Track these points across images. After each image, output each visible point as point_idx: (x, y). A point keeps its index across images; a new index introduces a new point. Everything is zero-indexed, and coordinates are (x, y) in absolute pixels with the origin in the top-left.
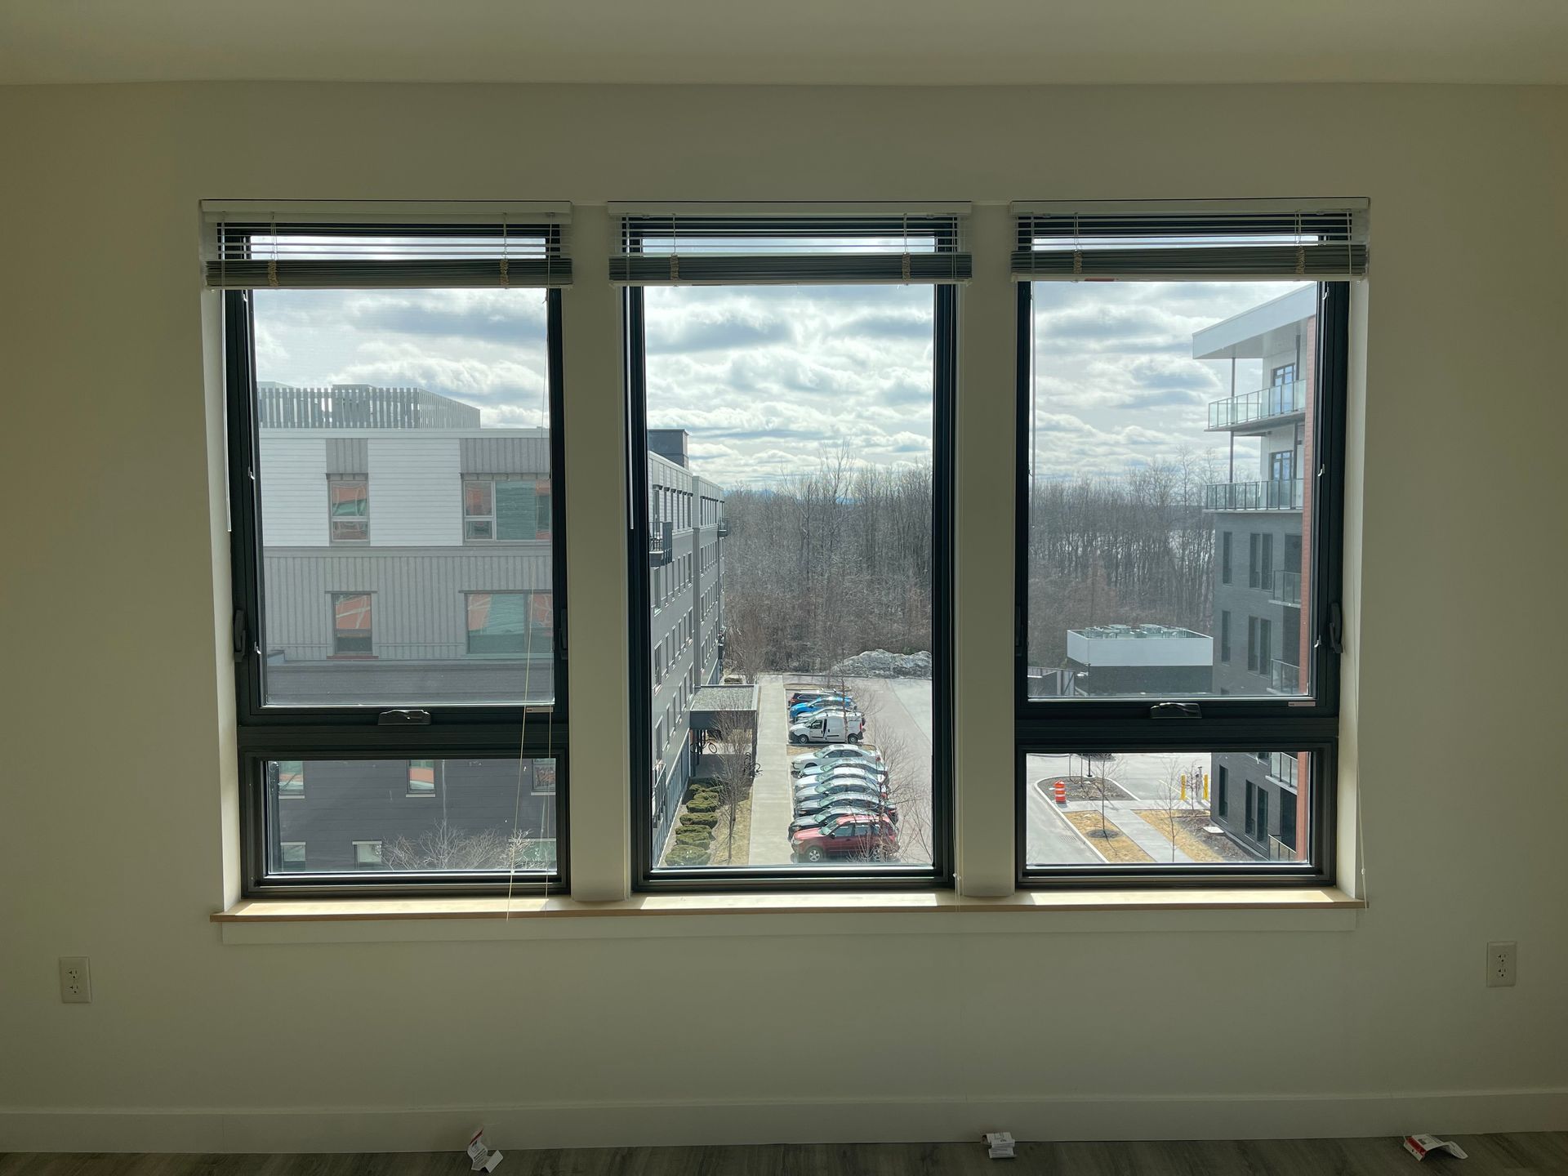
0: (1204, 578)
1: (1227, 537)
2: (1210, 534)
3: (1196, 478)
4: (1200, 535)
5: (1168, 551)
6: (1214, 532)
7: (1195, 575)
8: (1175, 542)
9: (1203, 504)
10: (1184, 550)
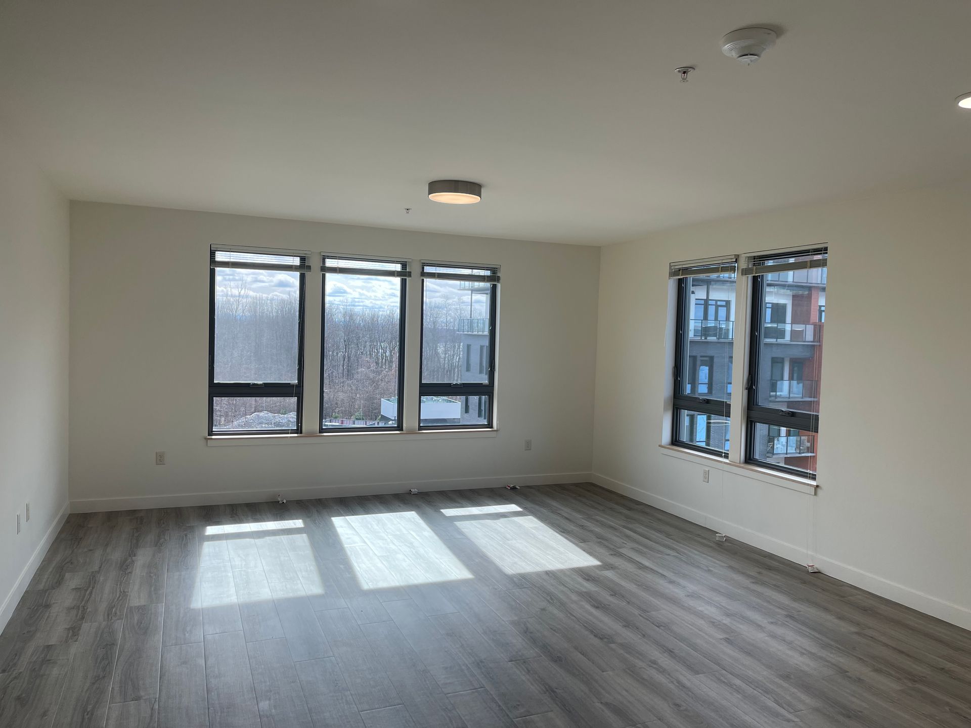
0: (456, 370)
1: (469, 347)
2: (459, 346)
3: (452, 313)
4: (454, 347)
5: (437, 354)
6: (462, 344)
7: (451, 368)
8: (441, 350)
9: (456, 328)
10: (445, 354)
